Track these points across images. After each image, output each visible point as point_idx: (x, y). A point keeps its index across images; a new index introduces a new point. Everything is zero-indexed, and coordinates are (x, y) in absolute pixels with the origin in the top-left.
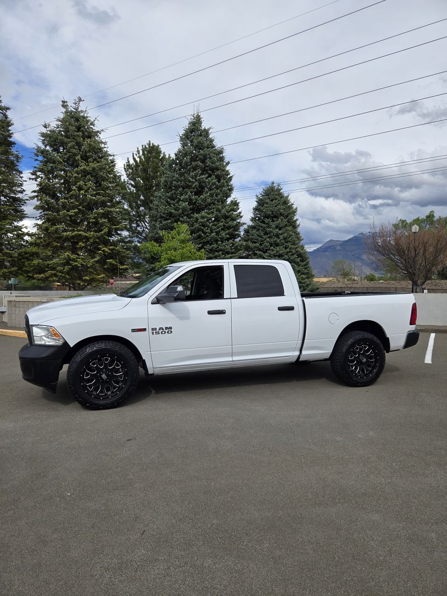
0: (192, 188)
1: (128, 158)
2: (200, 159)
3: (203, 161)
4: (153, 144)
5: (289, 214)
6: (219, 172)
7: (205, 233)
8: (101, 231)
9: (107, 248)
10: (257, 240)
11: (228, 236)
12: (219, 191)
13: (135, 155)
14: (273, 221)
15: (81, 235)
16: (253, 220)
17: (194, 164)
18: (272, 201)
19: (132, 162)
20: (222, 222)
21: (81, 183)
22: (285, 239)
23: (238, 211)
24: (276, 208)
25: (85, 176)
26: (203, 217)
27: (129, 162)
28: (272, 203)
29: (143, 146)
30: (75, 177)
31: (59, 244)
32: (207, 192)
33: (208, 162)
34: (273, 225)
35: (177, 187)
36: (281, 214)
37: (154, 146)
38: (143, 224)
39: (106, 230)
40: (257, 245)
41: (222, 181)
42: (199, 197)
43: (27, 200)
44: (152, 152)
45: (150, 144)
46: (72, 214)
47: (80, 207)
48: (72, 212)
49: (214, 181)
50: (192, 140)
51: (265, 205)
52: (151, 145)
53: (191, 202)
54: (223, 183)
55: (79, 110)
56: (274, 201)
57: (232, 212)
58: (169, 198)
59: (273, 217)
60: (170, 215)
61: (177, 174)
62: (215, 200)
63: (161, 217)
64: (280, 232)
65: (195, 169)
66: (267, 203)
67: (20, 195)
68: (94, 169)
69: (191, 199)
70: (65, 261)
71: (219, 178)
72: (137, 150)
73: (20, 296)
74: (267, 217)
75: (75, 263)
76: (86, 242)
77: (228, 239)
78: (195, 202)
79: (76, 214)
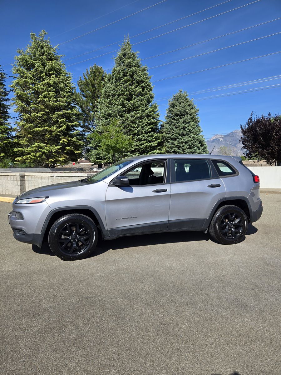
0: (124, 96)
1: (81, 77)
2: (129, 75)
3: (132, 76)
5: (192, 113)
6: (143, 84)
7: (134, 128)
8: (61, 127)
9: (66, 139)
10: (170, 132)
11: (150, 130)
12: (143, 97)
13: (85, 74)
14: (181, 118)
15: (47, 130)
16: (167, 118)
17: (125, 78)
19: (83, 80)
20: (146, 120)
22: (190, 130)
23: (157, 112)
24: (183, 109)
25: (49, 87)
26: (132, 116)
27: (81, 80)
28: (181, 105)
29: (90, 68)
30: (42, 88)
31: (32, 136)
32: (135, 99)
33: (135, 76)
34: (181, 120)
35: (114, 96)
36: (187, 113)
37: (98, 68)
38: (92, 123)
39: (65, 126)
40: (169, 135)
41: (145, 90)
42: (129, 102)
43: (9, 106)
44: (97, 71)
46: (40, 115)
47: (46, 110)
49: (140, 90)
50: (124, 61)
51: (175, 107)
52: (96, 68)
53: (123, 105)
54: (146, 92)
57: (153, 113)
58: (108, 103)
59: (181, 116)
60: (110, 115)
61: (113, 86)
62: (140, 104)
63: (103, 117)
64: (186, 126)
65: (126, 82)
66: (177, 106)
67: (5, 103)
68: (55, 83)
71: (143, 88)
72: (86, 71)
74: (177, 115)
75: (44, 150)
76: (51, 134)
77: (150, 132)
78: (127, 106)
79: (43, 115)
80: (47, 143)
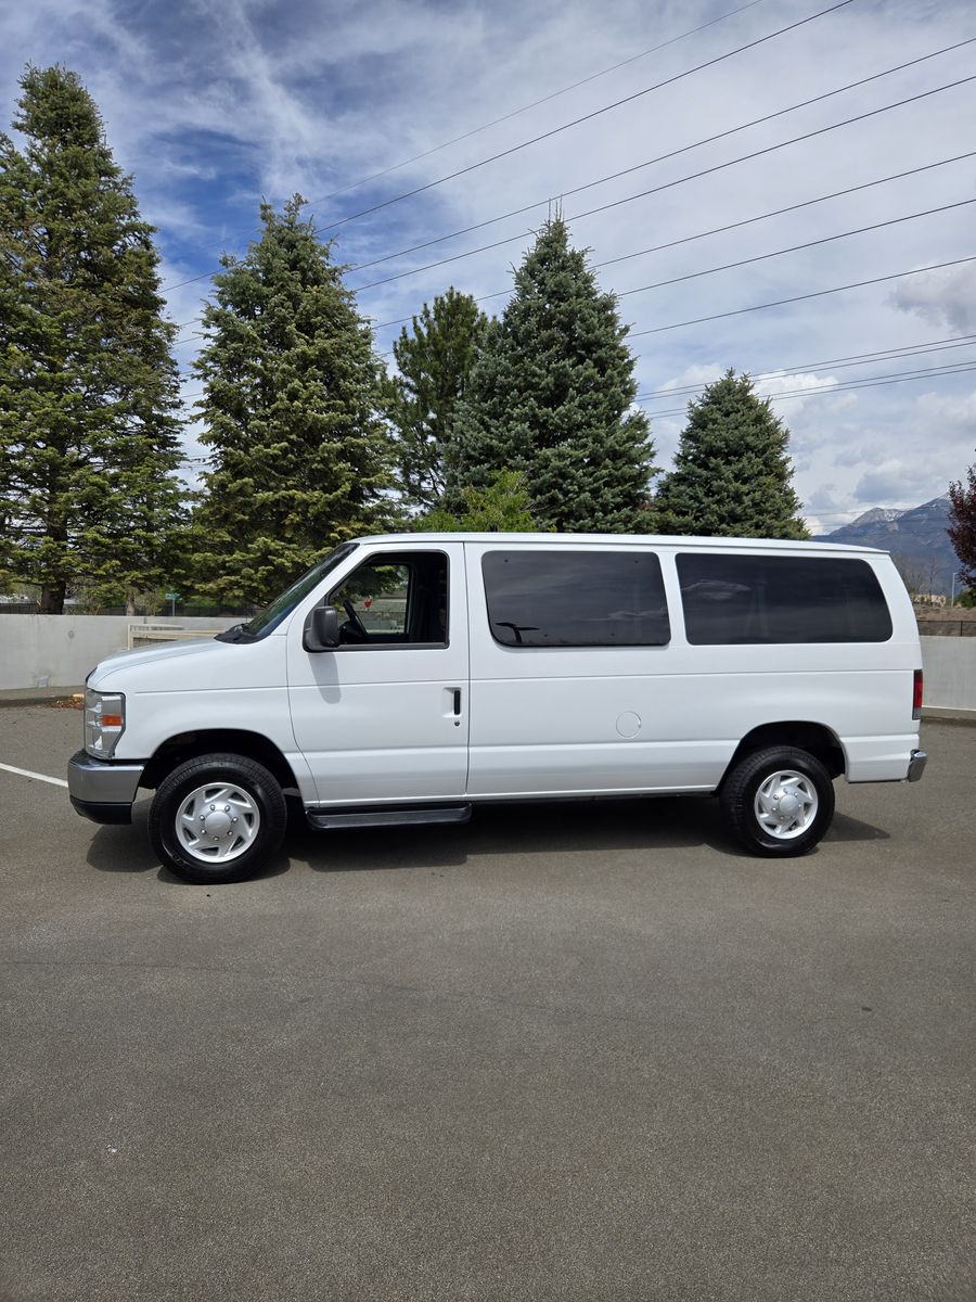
0: (540, 390)
1: (404, 328)
2: (558, 323)
3: (566, 327)
4: (458, 294)
5: (767, 446)
6: (602, 353)
7: (566, 493)
8: (337, 488)
9: (348, 526)
10: (688, 507)
11: (619, 500)
12: (601, 395)
13: (418, 319)
14: (728, 463)
15: (292, 498)
16: (681, 460)
17: (545, 334)
18: (727, 414)
19: (412, 336)
20: (606, 467)
21: (296, 383)
22: (755, 504)
23: (646, 442)
24: (736, 432)
25: (305, 368)
26: (561, 456)
27: (405, 336)
28: (728, 420)
29: (436, 299)
30: (283, 371)
31: (247, 518)
32: (573, 399)
33: (578, 328)
34: (727, 472)
35: (505, 390)
36: (748, 447)
37: (460, 298)
38: (433, 474)
39: (347, 487)
40: (688, 518)
41: (609, 371)
42: (554, 410)
43: (186, 422)
44: (456, 311)
45: (452, 294)
46: (276, 451)
47: (293, 437)
48: (275, 448)
49: (593, 371)
50: (543, 279)
51: (710, 426)
52: (455, 297)
53: (535, 422)
54: (611, 377)
55: (297, 223)
56: (732, 416)
57: (631, 444)
58: (488, 413)
59: (729, 454)
60: (489, 452)
61: (506, 359)
62: (591, 416)
63: (469, 457)
64: (745, 488)
65: (546, 345)
66: (715, 422)
67: (173, 414)
68: (323, 352)
69: (535, 416)
70: (259, 554)
71: (601, 365)
72: (422, 309)
73: (161, 629)
74: (712, 452)
75: (281, 560)
76: (304, 513)
77: (618, 507)
78: (546, 421)
79: (285, 451)
80: (290, 541)
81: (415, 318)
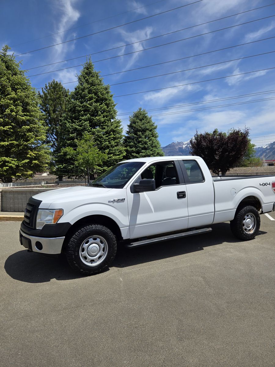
0: (90, 112)
1: (39, 92)
3: (96, 94)
4: (56, 82)
5: (152, 129)
6: (107, 102)
9: (32, 152)
11: (116, 144)
12: (107, 114)
13: (44, 89)
16: (128, 133)
17: (90, 95)
18: (141, 121)
19: (42, 94)
23: (121, 127)
24: (144, 125)
25: (15, 102)
27: (40, 94)
29: (49, 83)
32: (100, 115)
33: (99, 94)
34: (143, 136)
35: (79, 111)
36: (148, 129)
37: (57, 84)
39: (32, 140)
41: (110, 107)
42: (95, 118)
44: (56, 87)
45: (54, 82)
48: (7, 128)
49: (105, 107)
50: (87, 79)
52: (55, 83)
54: (110, 109)
57: (117, 128)
59: (142, 131)
60: (76, 130)
61: (79, 102)
62: (106, 120)
65: (91, 99)
66: (138, 122)
68: (21, 97)
69: (89, 119)
72: (45, 86)
74: (138, 130)
75: (11, 165)
76: (18, 148)
78: (93, 121)
79: (10, 129)
80: (13, 158)
81: (42, 88)
